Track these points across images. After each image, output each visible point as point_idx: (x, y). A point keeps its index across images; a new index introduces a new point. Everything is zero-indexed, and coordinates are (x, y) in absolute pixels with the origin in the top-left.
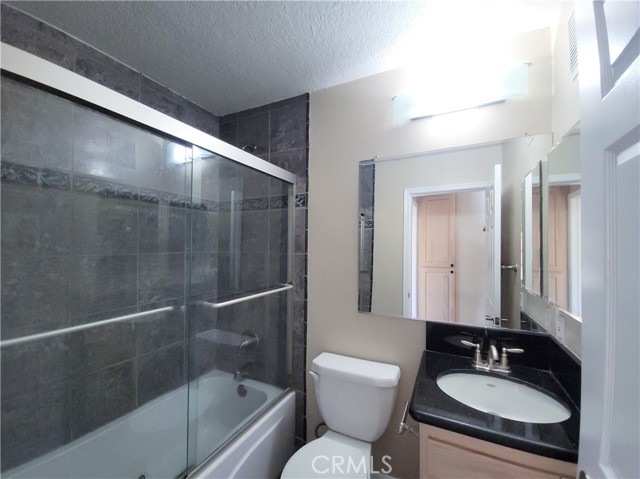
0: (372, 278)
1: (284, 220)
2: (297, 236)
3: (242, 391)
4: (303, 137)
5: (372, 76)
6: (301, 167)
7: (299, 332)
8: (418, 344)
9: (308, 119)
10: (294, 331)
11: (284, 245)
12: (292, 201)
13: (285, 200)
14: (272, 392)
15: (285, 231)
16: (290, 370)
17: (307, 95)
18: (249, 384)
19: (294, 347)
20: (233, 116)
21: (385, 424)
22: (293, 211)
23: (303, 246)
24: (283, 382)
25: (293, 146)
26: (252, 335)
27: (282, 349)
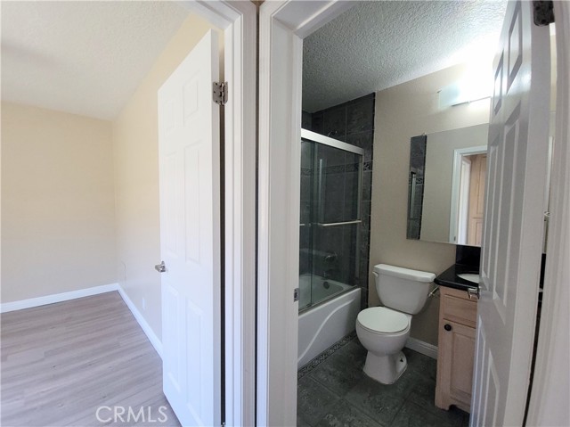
0: (420, 224)
1: (356, 179)
2: (364, 190)
3: (326, 286)
4: (370, 123)
5: (424, 77)
6: (367, 143)
7: (364, 251)
8: (450, 260)
9: (374, 111)
10: (361, 252)
11: (355, 196)
12: (361, 166)
13: (356, 167)
14: (345, 287)
15: (356, 187)
16: (357, 275)
17: (374, 94)
18: (330, 281)
19: (360, 261)
20: (321, 112)
21: (422, 305)
22: (362, 173)
23: (368, 196)
24: (352, 282)
25: (363, 129)
26: (332, 253)
27: (352, 263)
